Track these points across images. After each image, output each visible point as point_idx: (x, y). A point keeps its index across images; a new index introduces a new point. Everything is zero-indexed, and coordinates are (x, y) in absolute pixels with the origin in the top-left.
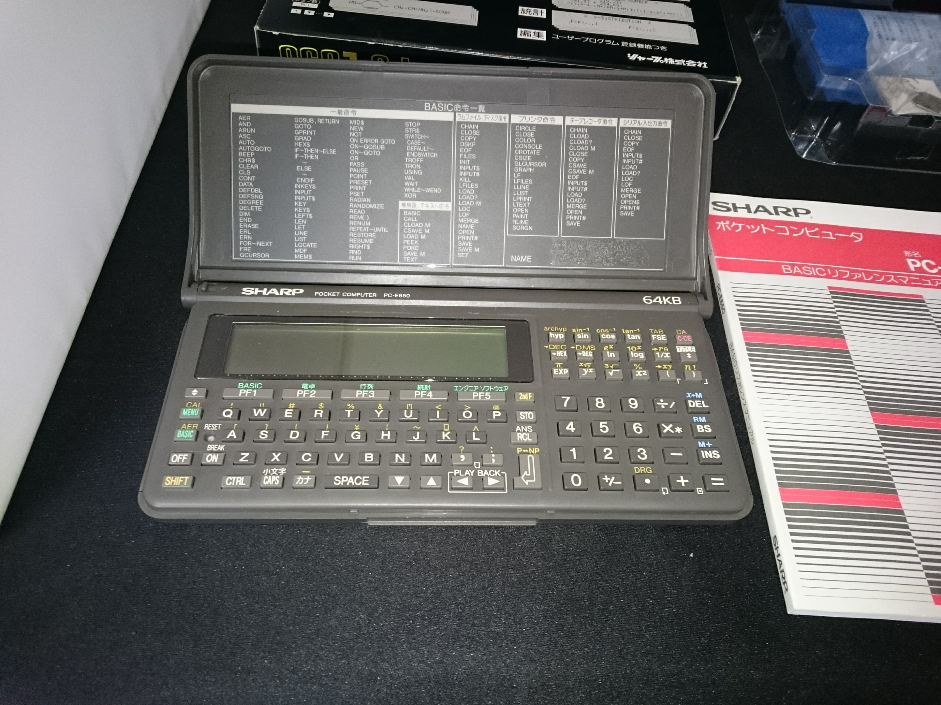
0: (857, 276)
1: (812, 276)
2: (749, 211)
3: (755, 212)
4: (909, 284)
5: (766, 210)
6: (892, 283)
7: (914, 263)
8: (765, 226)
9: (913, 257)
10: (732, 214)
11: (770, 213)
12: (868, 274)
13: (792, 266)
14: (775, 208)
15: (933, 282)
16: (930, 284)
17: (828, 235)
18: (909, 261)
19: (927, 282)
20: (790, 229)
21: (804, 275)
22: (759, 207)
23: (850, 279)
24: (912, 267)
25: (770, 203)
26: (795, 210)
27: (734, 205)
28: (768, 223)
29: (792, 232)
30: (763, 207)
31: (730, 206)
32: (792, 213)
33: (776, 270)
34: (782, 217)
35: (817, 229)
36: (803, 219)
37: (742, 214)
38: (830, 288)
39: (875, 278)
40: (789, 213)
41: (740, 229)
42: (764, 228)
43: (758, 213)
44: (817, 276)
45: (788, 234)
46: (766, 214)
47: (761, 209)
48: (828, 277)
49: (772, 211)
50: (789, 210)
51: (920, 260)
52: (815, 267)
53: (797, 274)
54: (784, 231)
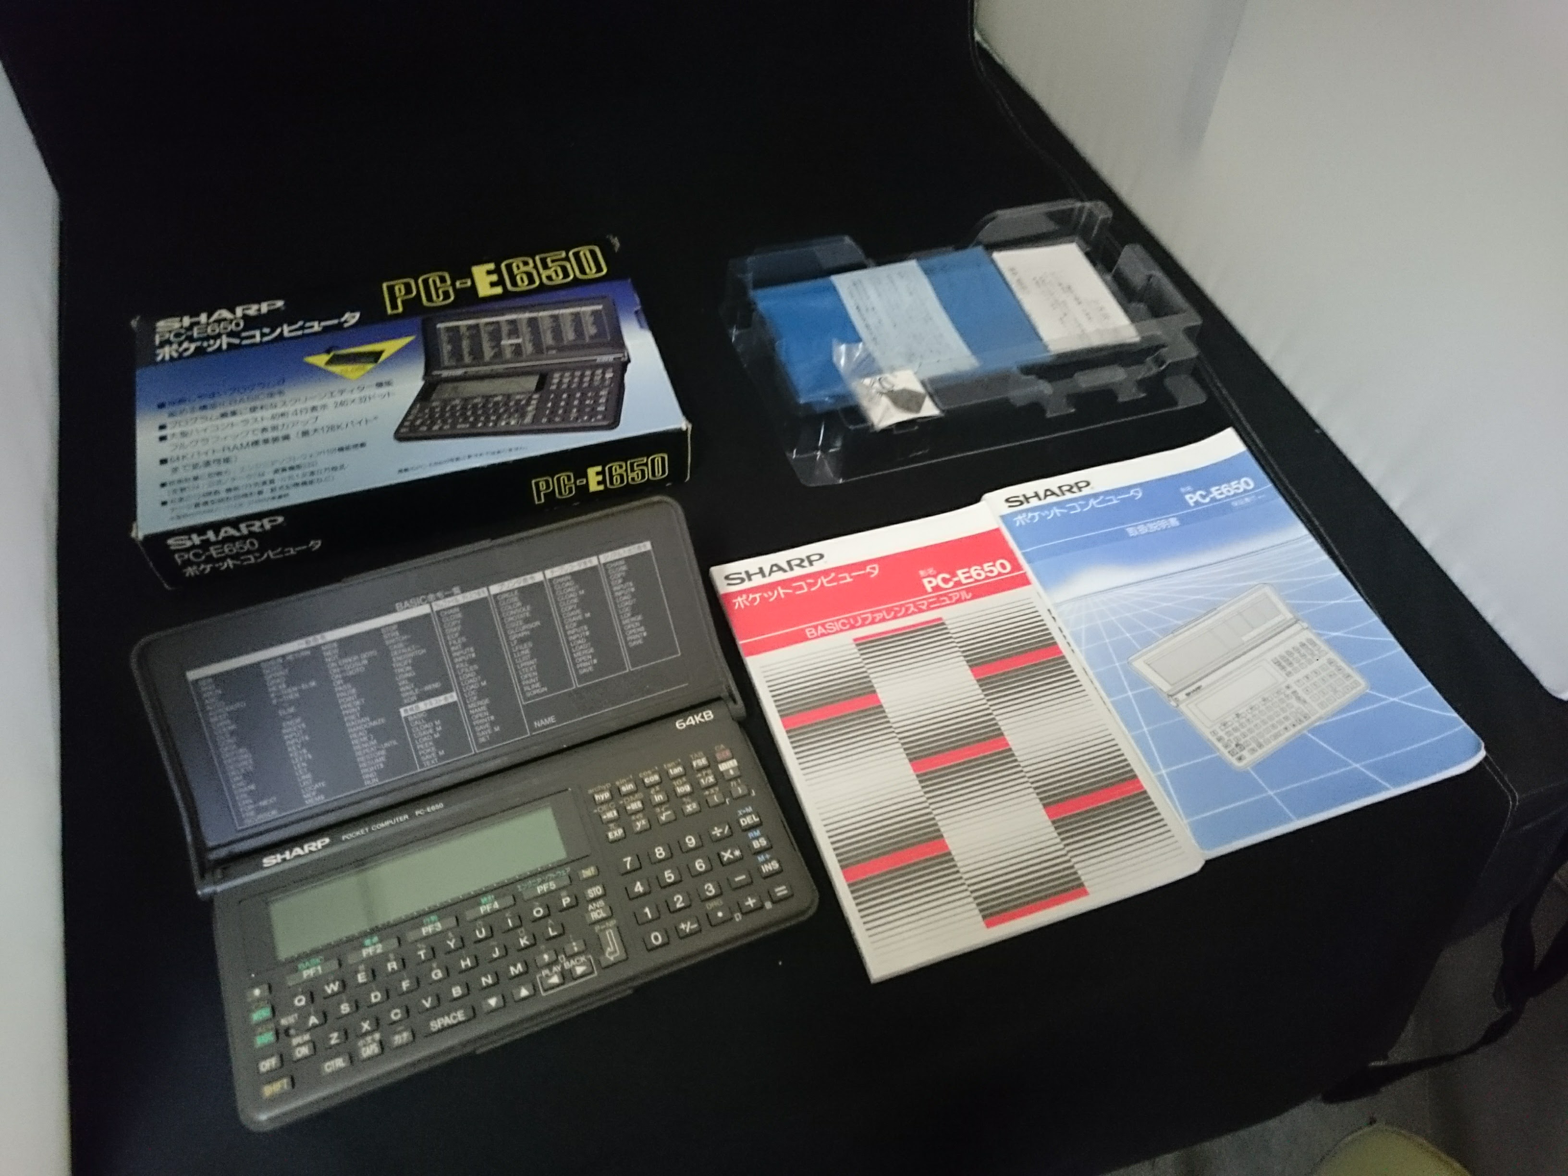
0: (879, 616)
1: (837, 632)
2: (764, 576)
3: (770, 574)
4: (929, 609)
5: (781, 569)
6: (914, 613)
7: (930, 582)
8: (783, 588)
9: (929, 576)
10: (747, 585)
11: (785, 571)
12: (888, 611)
13: (816, 627)
14: (789, 562)
15: (950, 598)
16: (948, 602)
17: (845, 578)
18: (925, 581)
19: (944, 601)
20: (807, 583)
21: (829, 634)
22: (772, 566)
23: (873, 622)
24: (929, 588)
25: (781, 557)
26: (808, 557)
27: (747, 573)
28: (784, 583)
29: (810, 585)
30: (776, 565)
31: (744, 576)
32: (806, 563)
33: (801, 637)
34: (798, 572)
35: (833, 575)
36: (818, 566)
37: (758, 581)
38: (855, 640)
39: (896, 612)
40: (804, 564)
41: (758, 600)
42: (781, 591)
43: (773, 574)
44: (842, 631)
45: (806, 590)
46: (781, 572)
47: (775, 568)
48: (853, 627)
49: (786, 567)
50: (802, 561)
51: (935, 576)
52: (838, 620)
53: (823, 635)
54: (801, 588)
